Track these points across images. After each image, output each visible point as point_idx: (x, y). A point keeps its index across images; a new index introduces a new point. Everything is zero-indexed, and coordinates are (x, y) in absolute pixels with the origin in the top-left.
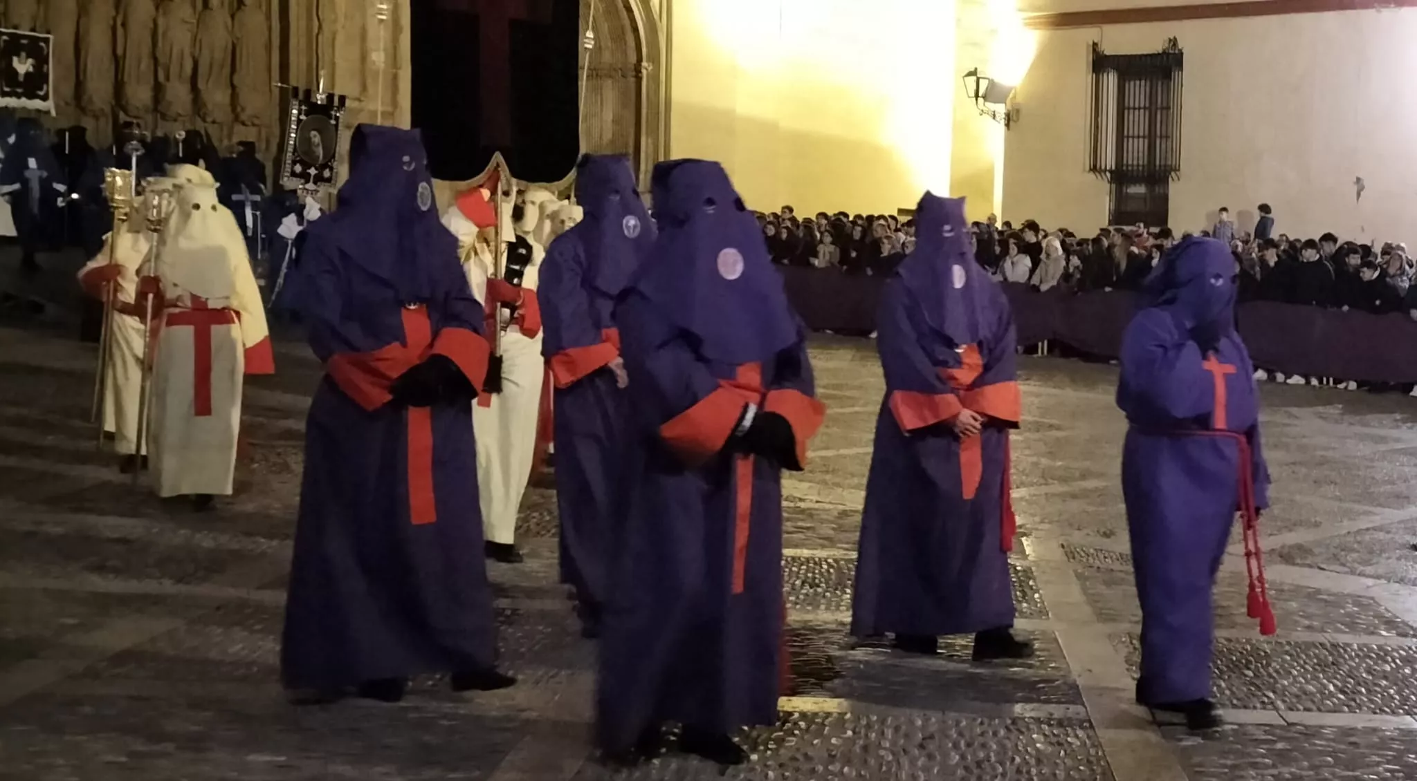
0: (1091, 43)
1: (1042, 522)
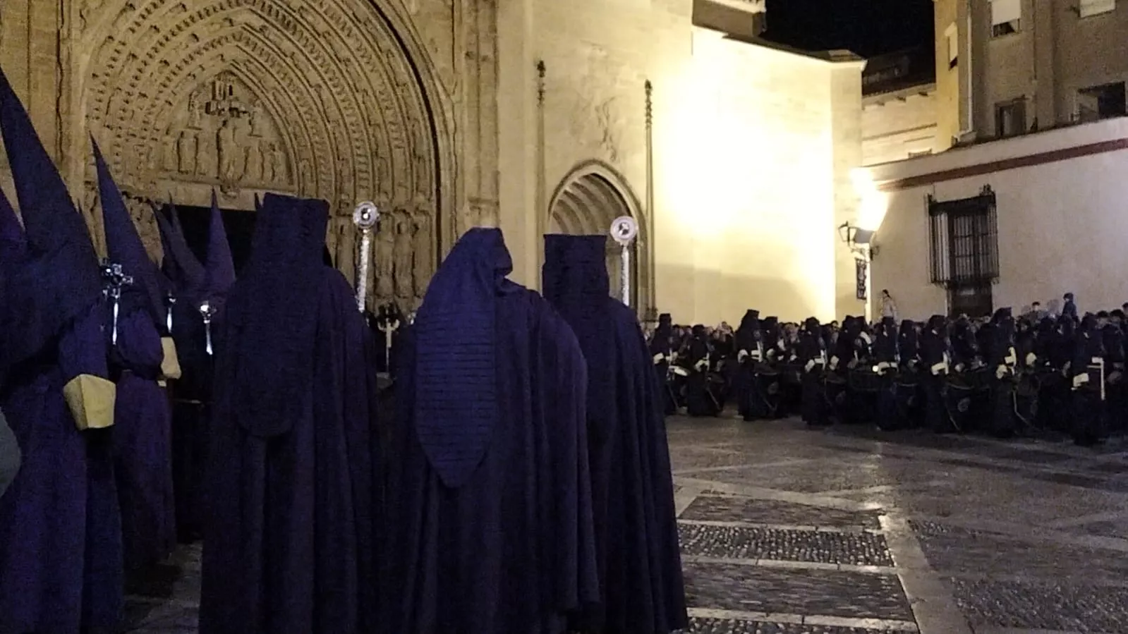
0: (926, 195)
1: (895, 506)
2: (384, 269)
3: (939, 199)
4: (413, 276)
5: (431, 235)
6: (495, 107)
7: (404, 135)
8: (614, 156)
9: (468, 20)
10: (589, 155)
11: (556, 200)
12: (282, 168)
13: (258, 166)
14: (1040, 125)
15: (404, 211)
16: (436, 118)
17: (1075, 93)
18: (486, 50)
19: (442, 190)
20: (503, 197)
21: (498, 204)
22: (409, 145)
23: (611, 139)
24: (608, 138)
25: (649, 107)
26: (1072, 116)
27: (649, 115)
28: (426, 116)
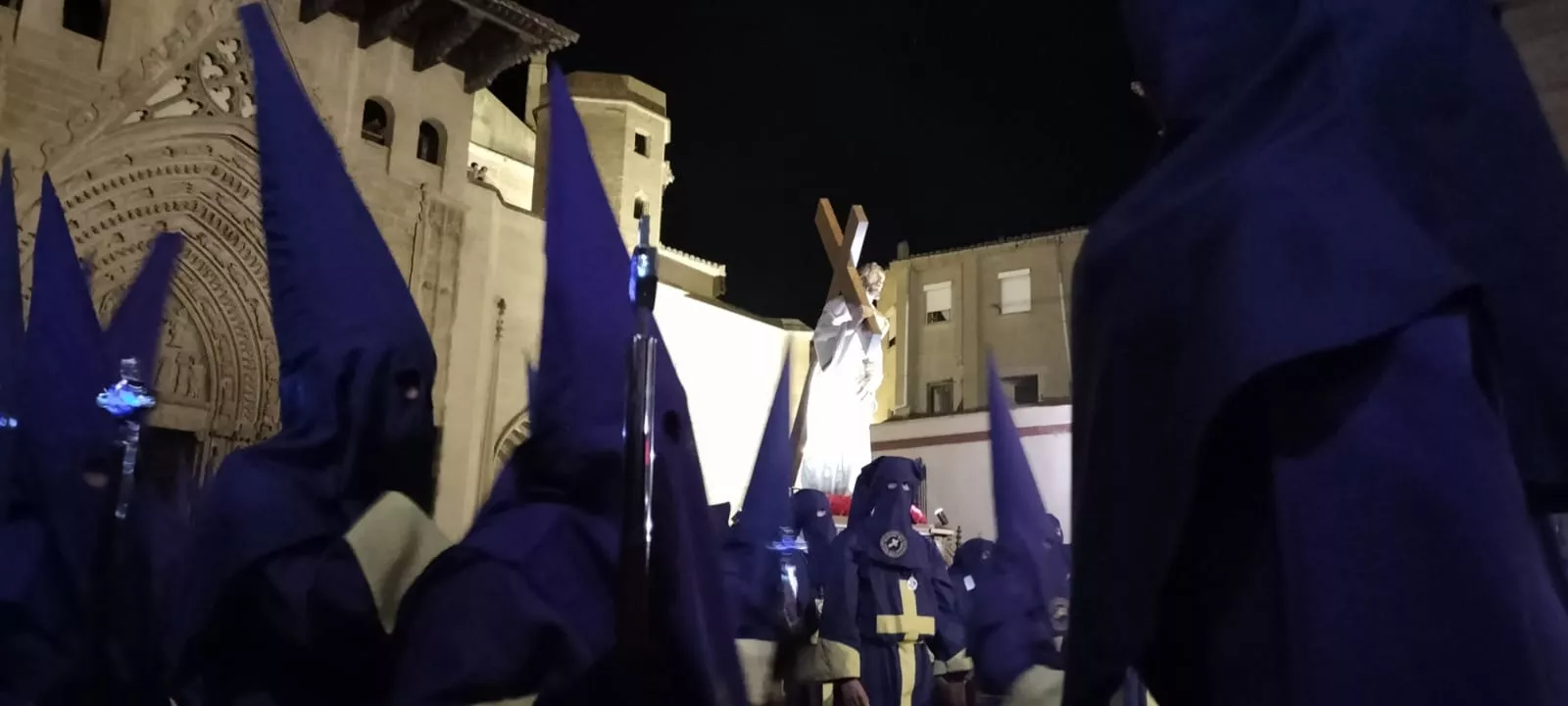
9: (429, 251)
11: (504, 439)
12: (198, 385)
13: (173, 376)
14: (965, 407)
18: (445, 282)
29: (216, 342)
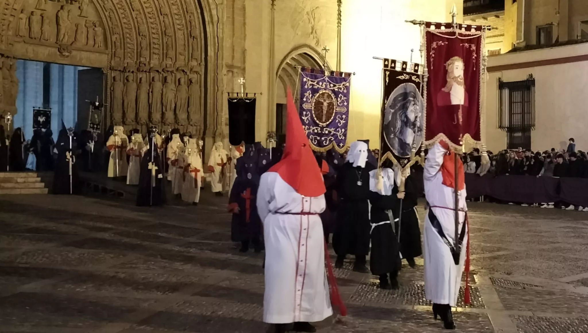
0: (498, 78)
1: (482, 269)
2: (168, 107)
3: (505, 80)
4: (188, 112)
5: (200, 87)
6: (244, 8)
7: (184, 21)
8: (318, 42)
10: (302, 41)
11: (281, 68)
12: (100, 39)
13: (84, 35)
14: (560, 40)
15: (183, 71)
16: (205, 14)
17: (579, 23)
19: (209, 58)
20: (248, 66)
21: (244, 69)
22: (187, 28)
23: (316, 32)
24: (314, 32)
25: (339, 14)
26: (577, 36)
27: (339, 19)
28: (199, 11)
29: (107, 14)
